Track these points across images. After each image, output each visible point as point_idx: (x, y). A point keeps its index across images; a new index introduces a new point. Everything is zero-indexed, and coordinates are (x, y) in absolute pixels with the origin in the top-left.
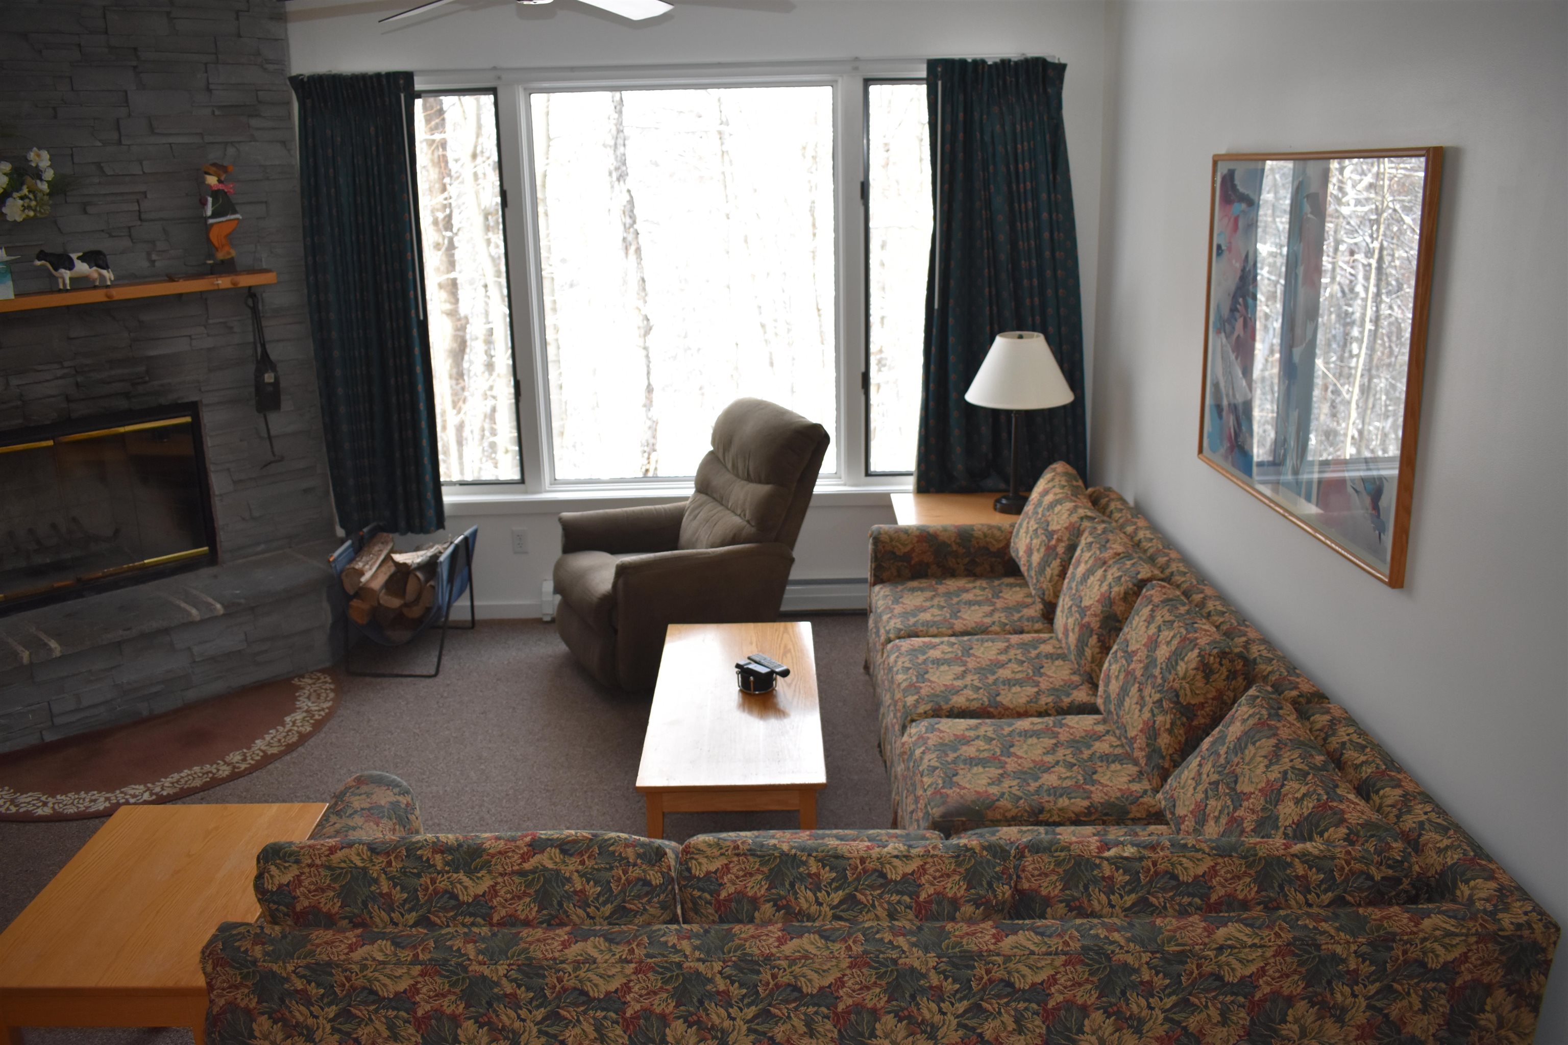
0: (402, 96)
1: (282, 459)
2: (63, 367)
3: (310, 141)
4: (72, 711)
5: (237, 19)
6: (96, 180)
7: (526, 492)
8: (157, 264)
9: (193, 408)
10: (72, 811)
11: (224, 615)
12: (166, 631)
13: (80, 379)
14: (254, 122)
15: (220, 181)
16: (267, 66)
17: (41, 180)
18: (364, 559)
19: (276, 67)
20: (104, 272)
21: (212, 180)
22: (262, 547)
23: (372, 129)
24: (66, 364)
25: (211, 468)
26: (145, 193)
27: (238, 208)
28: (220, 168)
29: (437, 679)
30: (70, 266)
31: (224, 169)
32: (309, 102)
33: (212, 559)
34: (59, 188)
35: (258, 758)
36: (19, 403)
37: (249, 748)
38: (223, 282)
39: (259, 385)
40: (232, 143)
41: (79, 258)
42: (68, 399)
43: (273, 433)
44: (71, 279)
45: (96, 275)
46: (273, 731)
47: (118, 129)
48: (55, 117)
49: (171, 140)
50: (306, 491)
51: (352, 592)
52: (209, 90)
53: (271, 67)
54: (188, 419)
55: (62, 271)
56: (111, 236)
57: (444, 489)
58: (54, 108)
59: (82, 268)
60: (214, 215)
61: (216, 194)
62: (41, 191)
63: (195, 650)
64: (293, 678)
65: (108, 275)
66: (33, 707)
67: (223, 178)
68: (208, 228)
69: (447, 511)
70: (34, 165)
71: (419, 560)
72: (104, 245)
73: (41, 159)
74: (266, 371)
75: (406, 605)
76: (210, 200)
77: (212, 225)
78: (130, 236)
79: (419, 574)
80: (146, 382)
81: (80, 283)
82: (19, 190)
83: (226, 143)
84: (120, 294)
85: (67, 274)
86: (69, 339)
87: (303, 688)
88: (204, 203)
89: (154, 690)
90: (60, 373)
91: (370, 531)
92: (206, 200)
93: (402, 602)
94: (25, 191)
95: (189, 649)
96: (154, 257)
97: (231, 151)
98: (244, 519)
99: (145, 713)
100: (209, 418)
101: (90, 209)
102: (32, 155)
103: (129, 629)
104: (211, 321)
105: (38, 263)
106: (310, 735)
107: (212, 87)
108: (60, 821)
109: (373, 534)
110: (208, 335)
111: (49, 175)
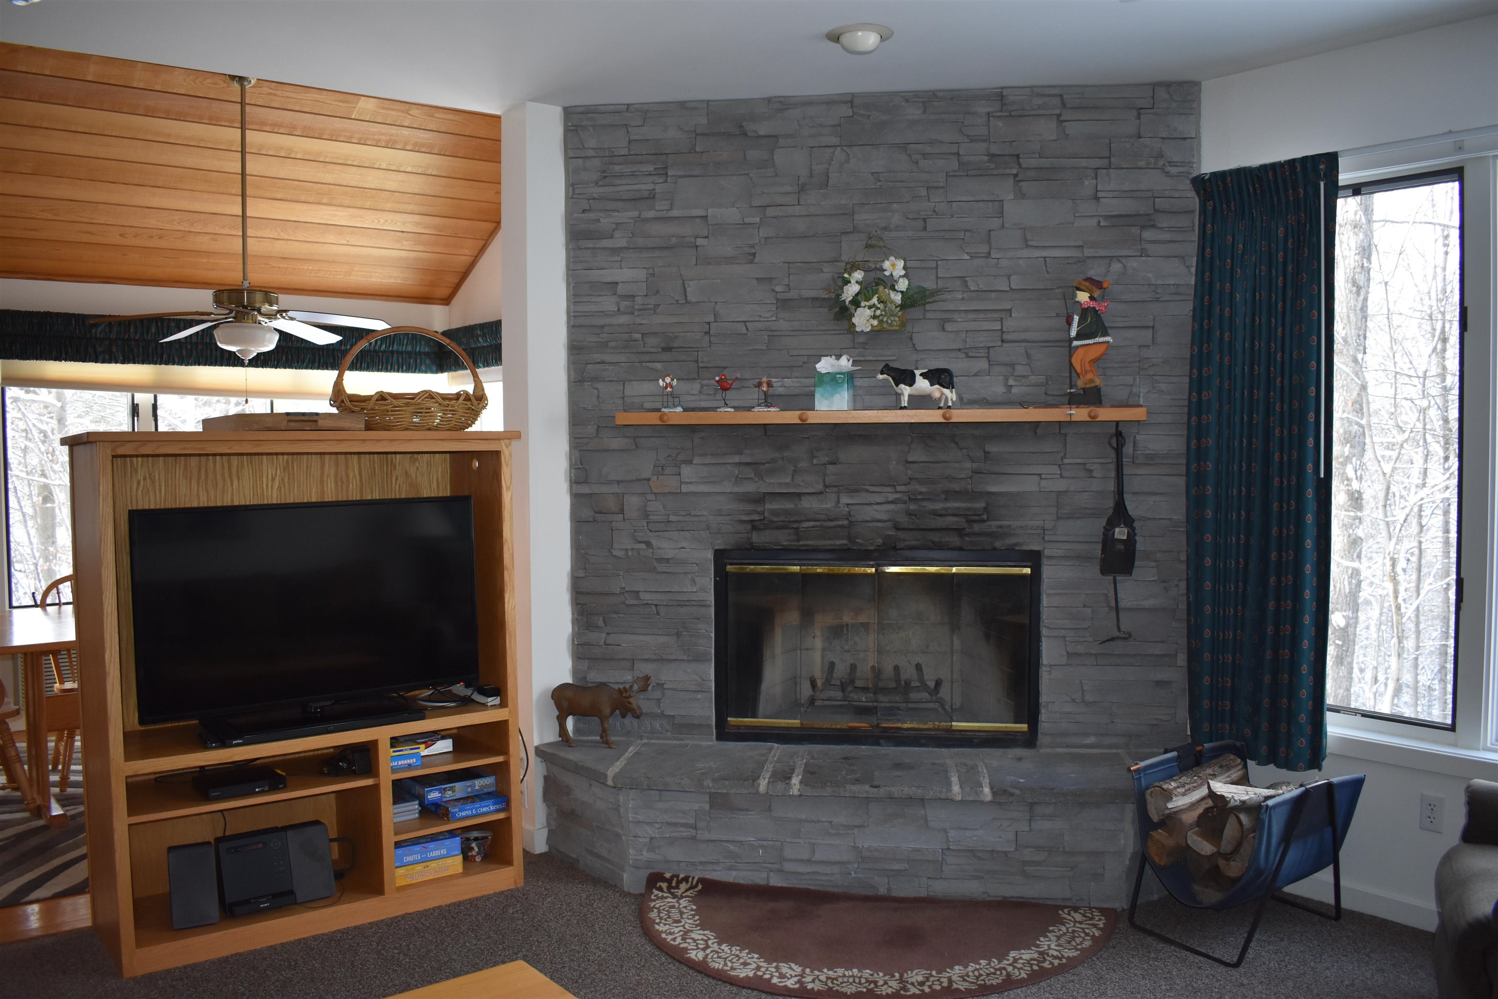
0: (1322, 184)
1: (1128, 637)
2: (896, 492)
3: (1208, 250)
4: (802, 861)
5: (1139, 118)
6: (959, 296)
7: (1455, 745)
8: (1014, 390)
9: (1034, 559)
10: (716, 966)
11: (991, 802)
12: (922, 801)
13: (912, 507)
14: (1148, 235)
15: (1092, 298)
16: (1169, 169)
17: (894, 289)
18: (1184, 779)
19: (1180, 169)
20: (947, 391)
21: (1083, 297)
22: (1091, 740)
23: (1281, 229)
24: (899, 488)
25: (1044, 631)
26: (1010, 311)
27: (1110, 331)
28: (1094, 284)
29: (1234, 972)
30: (911, 382)
31: (1098, 284)
32: (1210, 205)
33: (1030, 740)
34: (910, 301)
35: (938, 988)
36: (846, 522)
37: (939, 972)
38: (1080, 414)
39: (1108, 541)
40: (1118, 258)
41: (921, 375)
42: (897, 528)
43: (1122, 604)
44: (910, 396)
45: (937, 395)
46: (983, 962)
47: (989, 241)
48: (925, 229)
49: (1045, 253)
50: (1159, 683)
51: (1155, 818)
52: (1097, 198)
53: (1174, 170)
54: (1028, 571)
55: (902, 386)
56: (968, 356)
57: (1329, 716)
58: (925, 220)
59: (922, 385)
60: (1079, 337)
61: (1085, 312)
62: (892, 302)
63: (952, 834)
64: (1062, 908)
65: (950, 395)
66: (765, 843)
67: (1096, 295)
68: (1071, 351)
69: (1330, 745)
70: (887, 273)
71: (1245, 798)
72: (955, 365)
73: (894, 267)
74: (1118, 526)
75: (1218, 854)
76: (1076, 318)
77: (1078, 347)
78: (988, 357)
79: (1244, 818)
80: (983, 521)
81: (920, 402)
82: (868, 299)
83: (1111, 258)
84: (960, 416)
85: (906, 391)
86: (907, 462)
87: (1063, 924)
88: (1069, 323)
89: (897, 867)
90: (891, 497)
91: (1213, 750)
92: (1073, 319)
93: (1215, 850)
94: (875, 300)
95: (946, 831)
96: (1011, 382)
97: (1116, 267)
98: (1074, 700)
99: (882, 891)
100: (1048, 572)
101: (949, 327)
102: (887, 265)
103: (876, 787)
104: (1066, 461)
105: (880, 377)
106: (1021, 983)
107: (1100, 194)
108: (700, 972)
109: (1217, 753)
110: (1062, 476)
111: (903, 284)
